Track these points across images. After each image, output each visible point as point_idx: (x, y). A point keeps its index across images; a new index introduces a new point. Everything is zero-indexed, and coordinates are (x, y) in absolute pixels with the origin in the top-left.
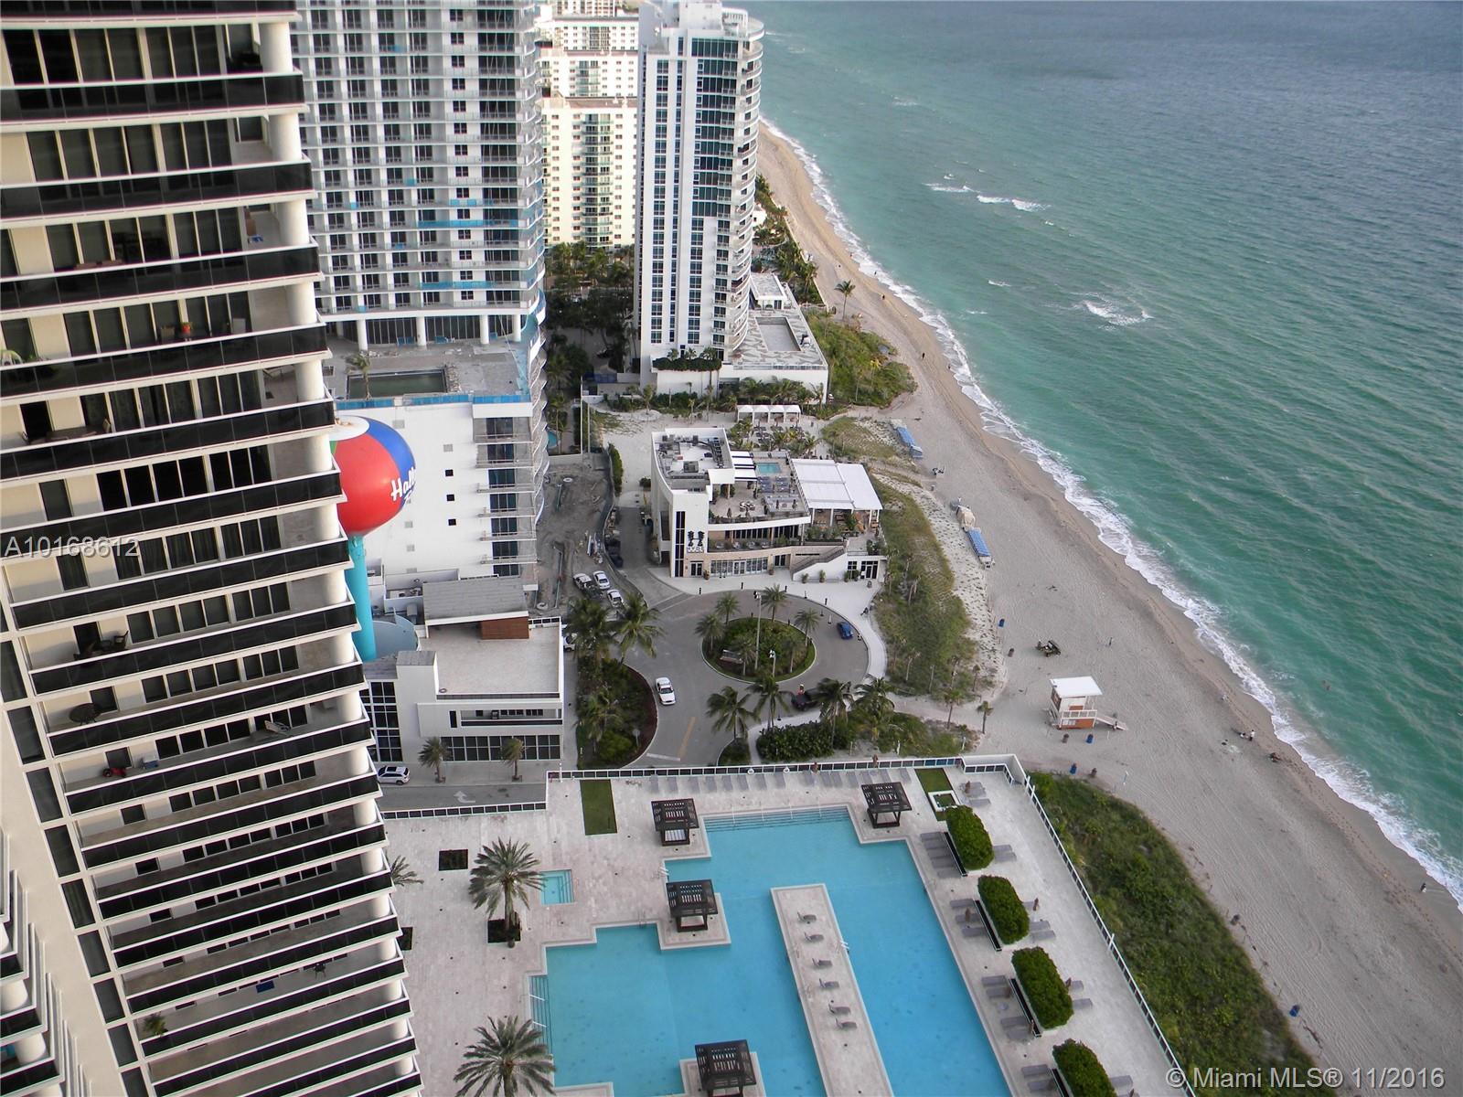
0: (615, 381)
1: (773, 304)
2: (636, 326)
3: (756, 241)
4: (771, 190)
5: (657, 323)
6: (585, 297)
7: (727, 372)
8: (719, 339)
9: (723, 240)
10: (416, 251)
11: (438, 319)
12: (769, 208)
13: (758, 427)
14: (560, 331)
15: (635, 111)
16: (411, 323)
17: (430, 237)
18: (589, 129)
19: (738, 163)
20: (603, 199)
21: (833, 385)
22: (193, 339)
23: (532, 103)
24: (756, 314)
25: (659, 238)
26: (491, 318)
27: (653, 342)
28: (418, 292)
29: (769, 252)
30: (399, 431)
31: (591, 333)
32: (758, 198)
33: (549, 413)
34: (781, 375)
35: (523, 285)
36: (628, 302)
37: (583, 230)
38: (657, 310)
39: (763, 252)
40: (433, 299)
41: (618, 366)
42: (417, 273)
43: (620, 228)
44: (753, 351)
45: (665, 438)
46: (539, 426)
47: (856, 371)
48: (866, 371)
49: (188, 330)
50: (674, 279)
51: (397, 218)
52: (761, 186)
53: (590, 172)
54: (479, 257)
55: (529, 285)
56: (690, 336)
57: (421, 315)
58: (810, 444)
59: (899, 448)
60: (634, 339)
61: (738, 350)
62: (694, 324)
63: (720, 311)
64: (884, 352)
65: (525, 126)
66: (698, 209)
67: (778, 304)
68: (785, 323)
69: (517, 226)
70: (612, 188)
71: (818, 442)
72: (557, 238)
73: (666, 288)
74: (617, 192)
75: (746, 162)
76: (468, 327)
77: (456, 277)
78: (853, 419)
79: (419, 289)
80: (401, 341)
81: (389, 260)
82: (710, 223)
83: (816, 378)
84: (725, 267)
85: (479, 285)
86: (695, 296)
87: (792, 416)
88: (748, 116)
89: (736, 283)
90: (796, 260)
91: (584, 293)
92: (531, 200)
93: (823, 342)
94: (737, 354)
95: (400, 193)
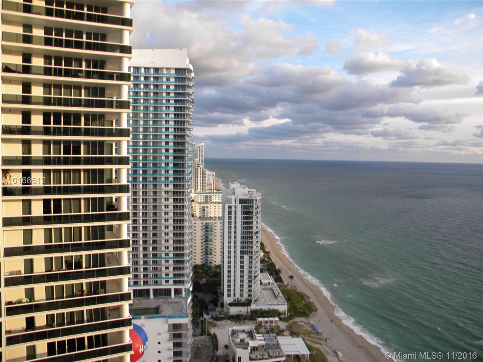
0: (215, 310)
1: (267, 283)
2: (222, 291)
3: (261, 263)
4: (265, 245)
5: (229, 291)
6: (205, 282)
7: (253, 307)
8: (250, 296)
9: (251, 262)
10: (151, 267)
11: (157, 289)
12: (265, 251)
13: (264, 326)
14: (196, 294)
15: (221, 221)
16: (148, 291)
17: (155, 262)
18: (206, 227)
19: (254, 237)
20: (210, 250)
21: (289, 310)
22: (87, 295)
23: (189, 220)
24: (262, 287)
25: (229, 262)
26: (175, 289)
27: (228, 297)
28: (151, 281)
29: (265, 266)
30: (143, 328)
31: (207, 294)
32: (261, 249)
33: (193, 322)
34: (272, 307)
35: (186, 278)
36: (218, 284)
37: (204, 260)
38: (229, 286)
39: (263, 266)
40: (155, 283)
41: (216, 305)
42: (151, 274)
43: (216, 259)
44: (261, 299)
45: (233, 330)
46: (190, 326)
47: (297, 305)
48: (300, 306)
49: (85, 293)
50: (234, 276)
51: (145, 256)
52: (262, 244)
53: (206, 241)
54: (171, 269)
55: (188, 278)
56: (240, 295)
57: (151, 288)
58: (283, 331)
59: (314, 331)
60: (221, 296)
61: (257, 299)
62: (242, 290)
63: (250, 286)
64: (306, 298)
65: (187, 226)
66: (242, 252)
67: (269, 283)
68: (272, 289)
69: (184, 258)
70: (213, 246)
71: (286, 330)
72: (195, 263)
73: (232, 279)
74: (215, 247)
75: (257, 237)
76: (167, 292)
77: (164, 275)
78: (297, 322)
79: (151, 279)
80: (144, 297)
81: (142, 269)
82: (246, 257)
83: (283, 308)
84: (252, 272)
85: (171, 278)
86: (242, 281)
87: (276, 322)
88: (257, 222)
89: (255, 277)
90: (274, 268)
91: (204, 281)
92: (189, 250)
93: (285, 295)
94: (256, 301)
95: (146, 248)
